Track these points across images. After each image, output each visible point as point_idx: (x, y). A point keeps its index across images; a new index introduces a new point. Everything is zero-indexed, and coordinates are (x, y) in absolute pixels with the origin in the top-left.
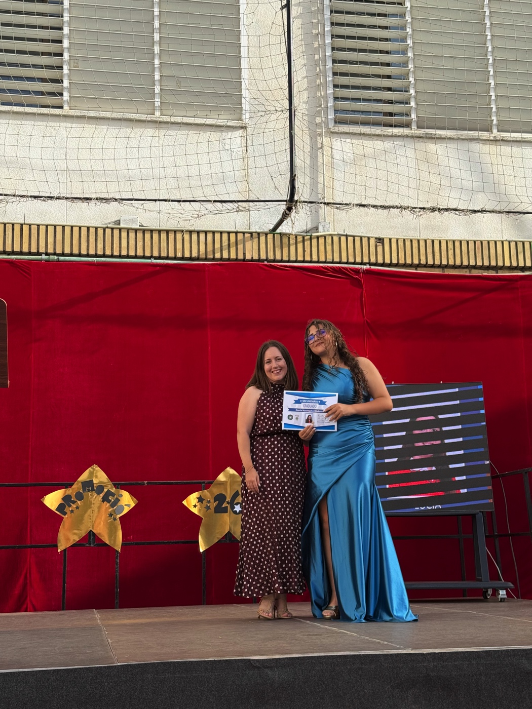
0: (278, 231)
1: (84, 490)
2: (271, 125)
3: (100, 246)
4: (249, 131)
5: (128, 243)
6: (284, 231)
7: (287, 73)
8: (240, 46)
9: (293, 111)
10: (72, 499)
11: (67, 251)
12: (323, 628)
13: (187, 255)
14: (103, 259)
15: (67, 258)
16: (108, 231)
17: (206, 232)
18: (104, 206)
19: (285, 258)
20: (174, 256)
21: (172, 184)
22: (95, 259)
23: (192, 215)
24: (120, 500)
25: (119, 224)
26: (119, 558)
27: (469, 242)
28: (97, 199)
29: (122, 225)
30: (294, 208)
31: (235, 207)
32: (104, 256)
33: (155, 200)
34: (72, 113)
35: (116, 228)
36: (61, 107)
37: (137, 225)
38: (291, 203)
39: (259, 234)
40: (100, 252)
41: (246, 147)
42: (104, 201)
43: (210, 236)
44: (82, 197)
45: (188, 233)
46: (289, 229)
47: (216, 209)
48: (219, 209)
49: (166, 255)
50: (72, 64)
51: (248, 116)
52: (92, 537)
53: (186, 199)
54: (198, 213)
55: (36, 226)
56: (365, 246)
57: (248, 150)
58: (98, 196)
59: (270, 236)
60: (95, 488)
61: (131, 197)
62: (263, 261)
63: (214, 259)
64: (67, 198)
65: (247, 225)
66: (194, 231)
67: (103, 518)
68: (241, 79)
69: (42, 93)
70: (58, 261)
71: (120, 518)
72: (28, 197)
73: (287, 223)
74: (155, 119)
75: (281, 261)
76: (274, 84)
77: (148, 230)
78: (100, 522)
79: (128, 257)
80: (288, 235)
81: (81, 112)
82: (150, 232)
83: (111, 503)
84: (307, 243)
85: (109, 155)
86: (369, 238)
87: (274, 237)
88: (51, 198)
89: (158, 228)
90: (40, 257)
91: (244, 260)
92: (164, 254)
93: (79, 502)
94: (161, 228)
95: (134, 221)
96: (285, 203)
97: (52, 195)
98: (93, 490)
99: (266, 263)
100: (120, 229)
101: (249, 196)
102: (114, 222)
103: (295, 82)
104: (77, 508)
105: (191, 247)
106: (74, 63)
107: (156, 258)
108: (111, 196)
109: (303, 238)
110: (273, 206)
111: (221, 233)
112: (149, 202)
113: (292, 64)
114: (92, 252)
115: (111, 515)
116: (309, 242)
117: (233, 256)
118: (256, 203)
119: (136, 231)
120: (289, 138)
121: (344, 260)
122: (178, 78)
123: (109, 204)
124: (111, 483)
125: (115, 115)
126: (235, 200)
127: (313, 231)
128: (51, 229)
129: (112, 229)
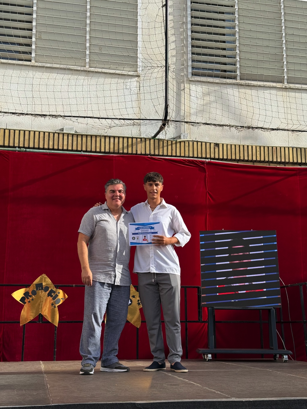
0: (157, 138)
1: (37, 289)
2: (154, 75)
3: (51, 143)
4: (142, 78)
5: (68, 142)
6: (160, 138)
7: (165, 45)
8: (137, 28)
9: (168, 67)
10: (30, 294)
11: (31, 145)
12: (180, 380)
13: (103, 150)
14: (53, 151)
15: (31, 150)
16: (56, 135)
17: (114, 137)
18: (54, 119)
19: (161, 153)
20: (95, 151)
21: (95, 107)
22: (48, 151)
23: (106, 127)
24: (58, 296)
25: (63, 131)
26: (56, 330)
27: (269, 147)
28: (50, 115)
29: (64, 132)
30: (167, 124)
31: (132, 123)
32: (53, 149)
33: (85, 117)
34: (36, 64)
35: (61, 133)
36: (30, 61)
37: (73, 132)
38: (165, 121)
39: (145, 139)
40: (51, 147)
41: (140, 87)
42: (54, 117)
43: (116, 140)
44: (41, 114)
45: (104, 137)
46: (163, 137)
47: (120, 124)
48: (122, 123)
49: (90, 150)
50: (38, 36)
51: (141, 69)
52: (41, 318)
53: (103, 117)
54: (110, 125)
55: (13, 131)
56: (208, 148)
57: (140, 89)
58: (51, 113)
59: (152, 141)
60: (44, 288)
61: (71, 115)
62: (148, 155)
63: (118, 153)
64: (32, 115)
65: (139, 134)
66: (107, 136)
67: (48, 306)
68: (137, 47)
69: (19, 52)
70: (26, 152)
71: (58, 306)
72: (9, 113)
73: (163, 133)
74: (85, 69)
75: (159, 155)
76: (157, 51)
77: (80, 135)
78: (46, 309)
79: (67, 150)
80: (163, 140)
81: (42, 64)
82: (81, 136)
83: (53, 297)
84: (174, 146)
85: (58, 90)
86: (210, 143)
87: (154, 141)
88: (23, 114)
89: (86, 134)
90: (15, 149)
91: (136, 154)
92: (89, 149)
93: (34, 296)
94: (87, 134)
95: (71, 129)
96: (162, 121)
97: (23, 112)
98: (42, 289)
99: (149, 156)
100: (63, 134)
101: (140, 116)
102: (60, 130)
103: (169, 50)
104: (32, 300)
105: (105, 145)
106: (39, 35)
107: (84, 151)
108: (58, 114)
109: (172, 142)
110: (154, 123)
111: (123, 138)
112: (81, 118)
113: (168, 39)
114: (46, 147)
115: (52, 304)
116: (175, 145)
117: (130, 152)
118: (144, 121)
119: (73, 135)
120: (165, 83)
121: (196, 156)
122: (100, 46)
123: (57, 119)
124: (53, 285)
125: (62, 66)
126: (132, 118)
127: (177, 138)
128: (22, 133)
129: (59, 134)
